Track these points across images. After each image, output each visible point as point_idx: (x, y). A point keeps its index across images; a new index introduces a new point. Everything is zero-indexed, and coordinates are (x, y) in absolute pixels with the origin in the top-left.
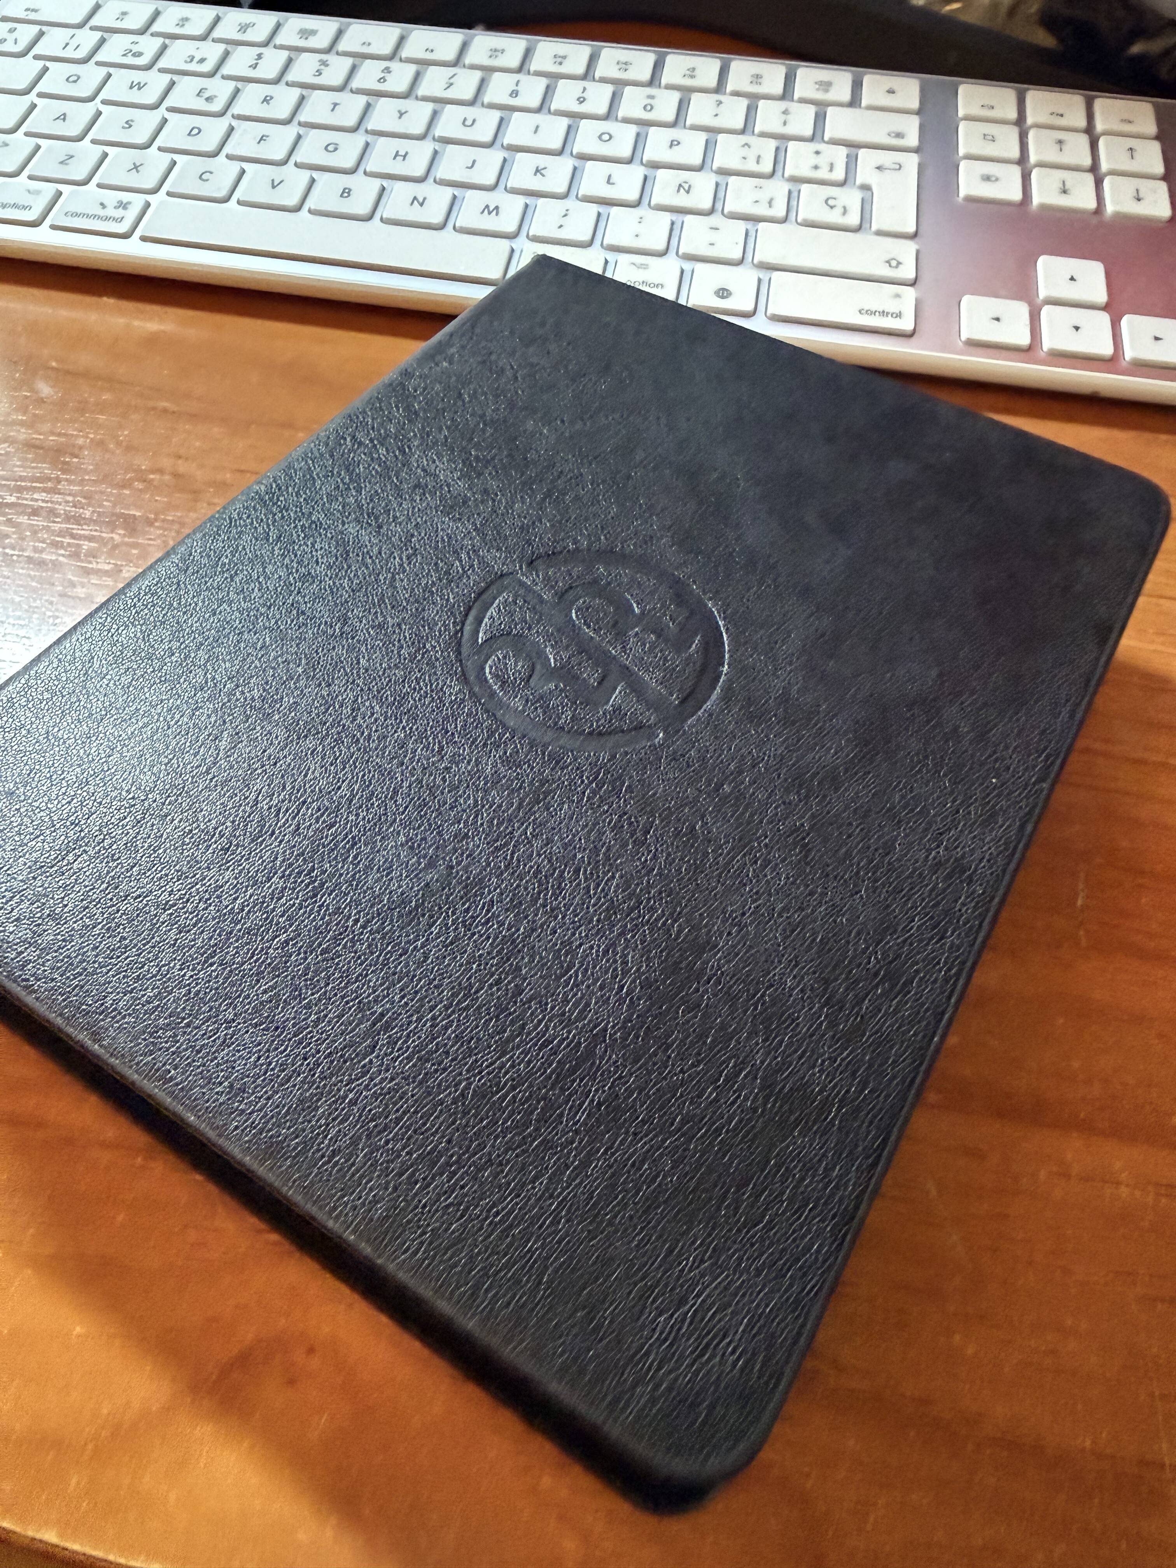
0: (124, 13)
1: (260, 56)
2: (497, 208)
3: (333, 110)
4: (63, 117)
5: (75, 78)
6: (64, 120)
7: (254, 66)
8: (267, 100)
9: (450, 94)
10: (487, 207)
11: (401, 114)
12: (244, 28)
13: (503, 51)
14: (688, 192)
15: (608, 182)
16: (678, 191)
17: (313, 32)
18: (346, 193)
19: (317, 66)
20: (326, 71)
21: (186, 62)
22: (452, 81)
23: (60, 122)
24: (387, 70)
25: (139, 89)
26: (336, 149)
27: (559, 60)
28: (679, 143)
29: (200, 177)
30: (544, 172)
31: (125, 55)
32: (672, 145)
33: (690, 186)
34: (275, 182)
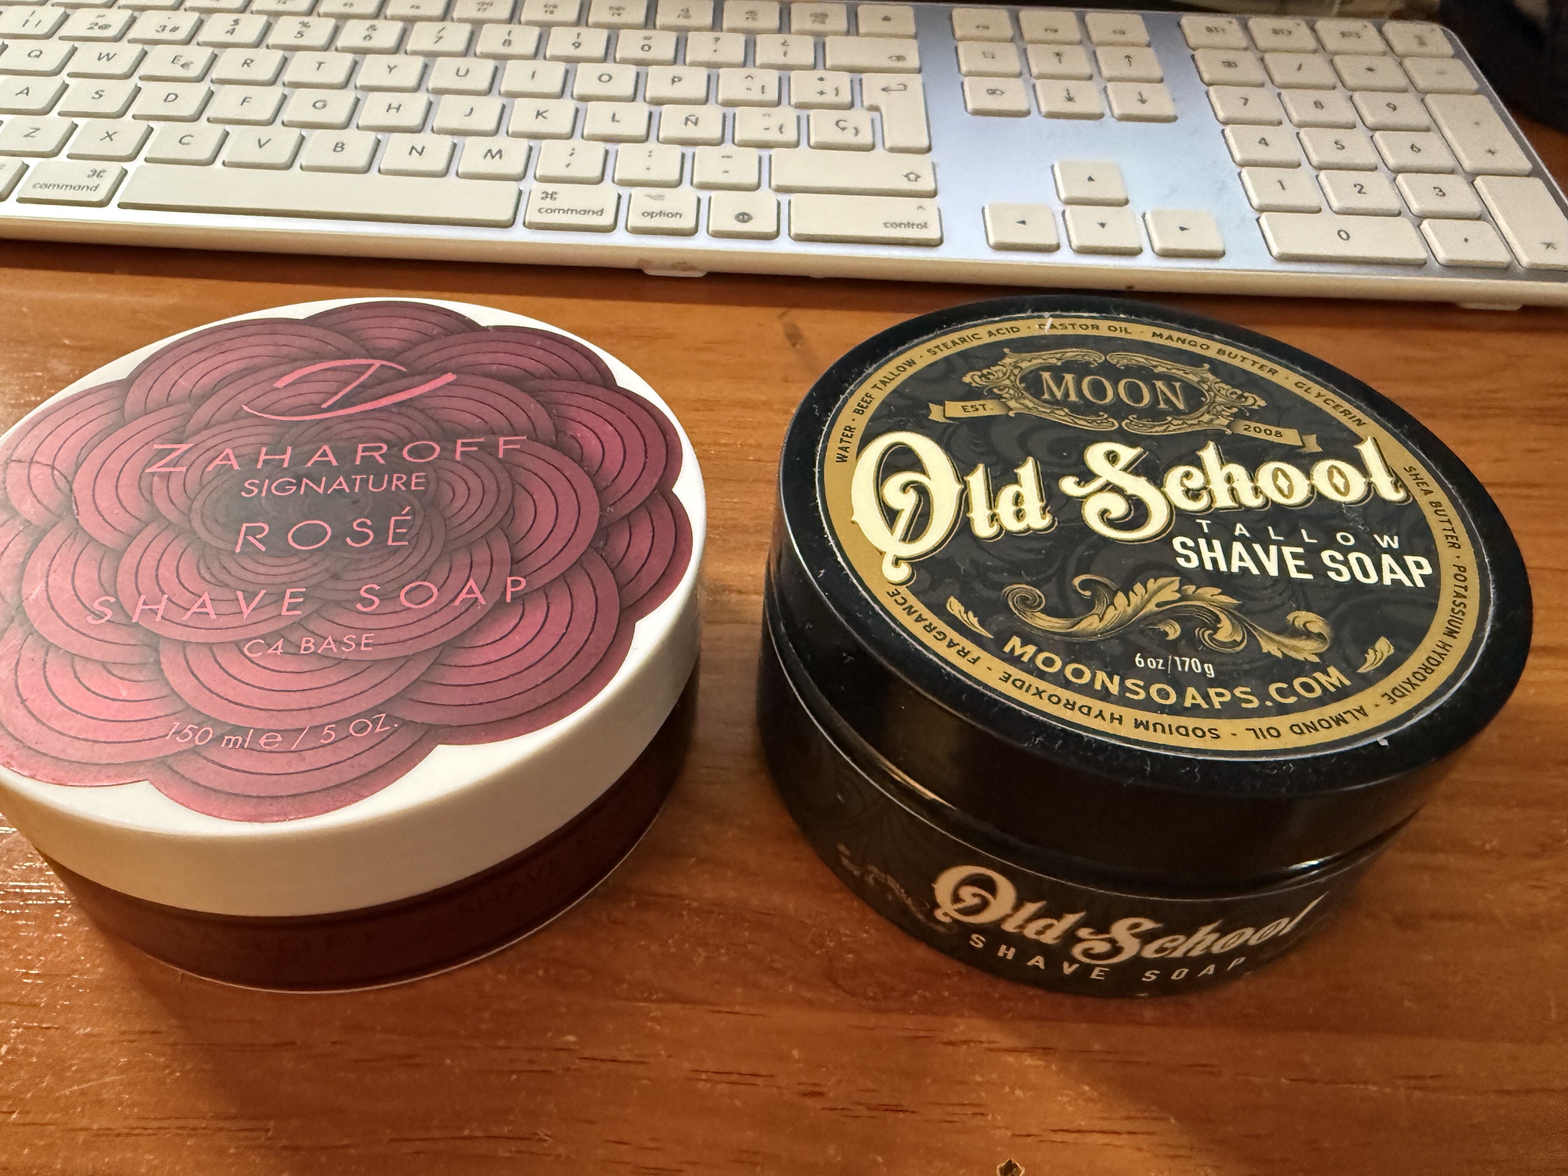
1: (236, 22)
2: (500, 152)
3: (318, 69)
4: (26, 92)
5: (37, 53)
6: (27, 94)
7: (231, 32)
8: (247, 63)
9: (441, 47)
10: (490, 151)
11: (391, 69)
13: (491, 4)
14: (696, 124)
15: (613, 120)
16: (686, 124)
18: (339, 147)
19: (298, 28)
20: (308, 33)
21: (157, 31)
22: (441, 34)
23: (23, 98)
24: (373, 28)
25: (108, 59)
26: (324, 106)
27: (550, 9)
28: (680, 79)
29: (180, 142)
30: (544, 114)
31: (91, 28)
32: (673, 81)
33: (697, 119)
34: (262, 142)
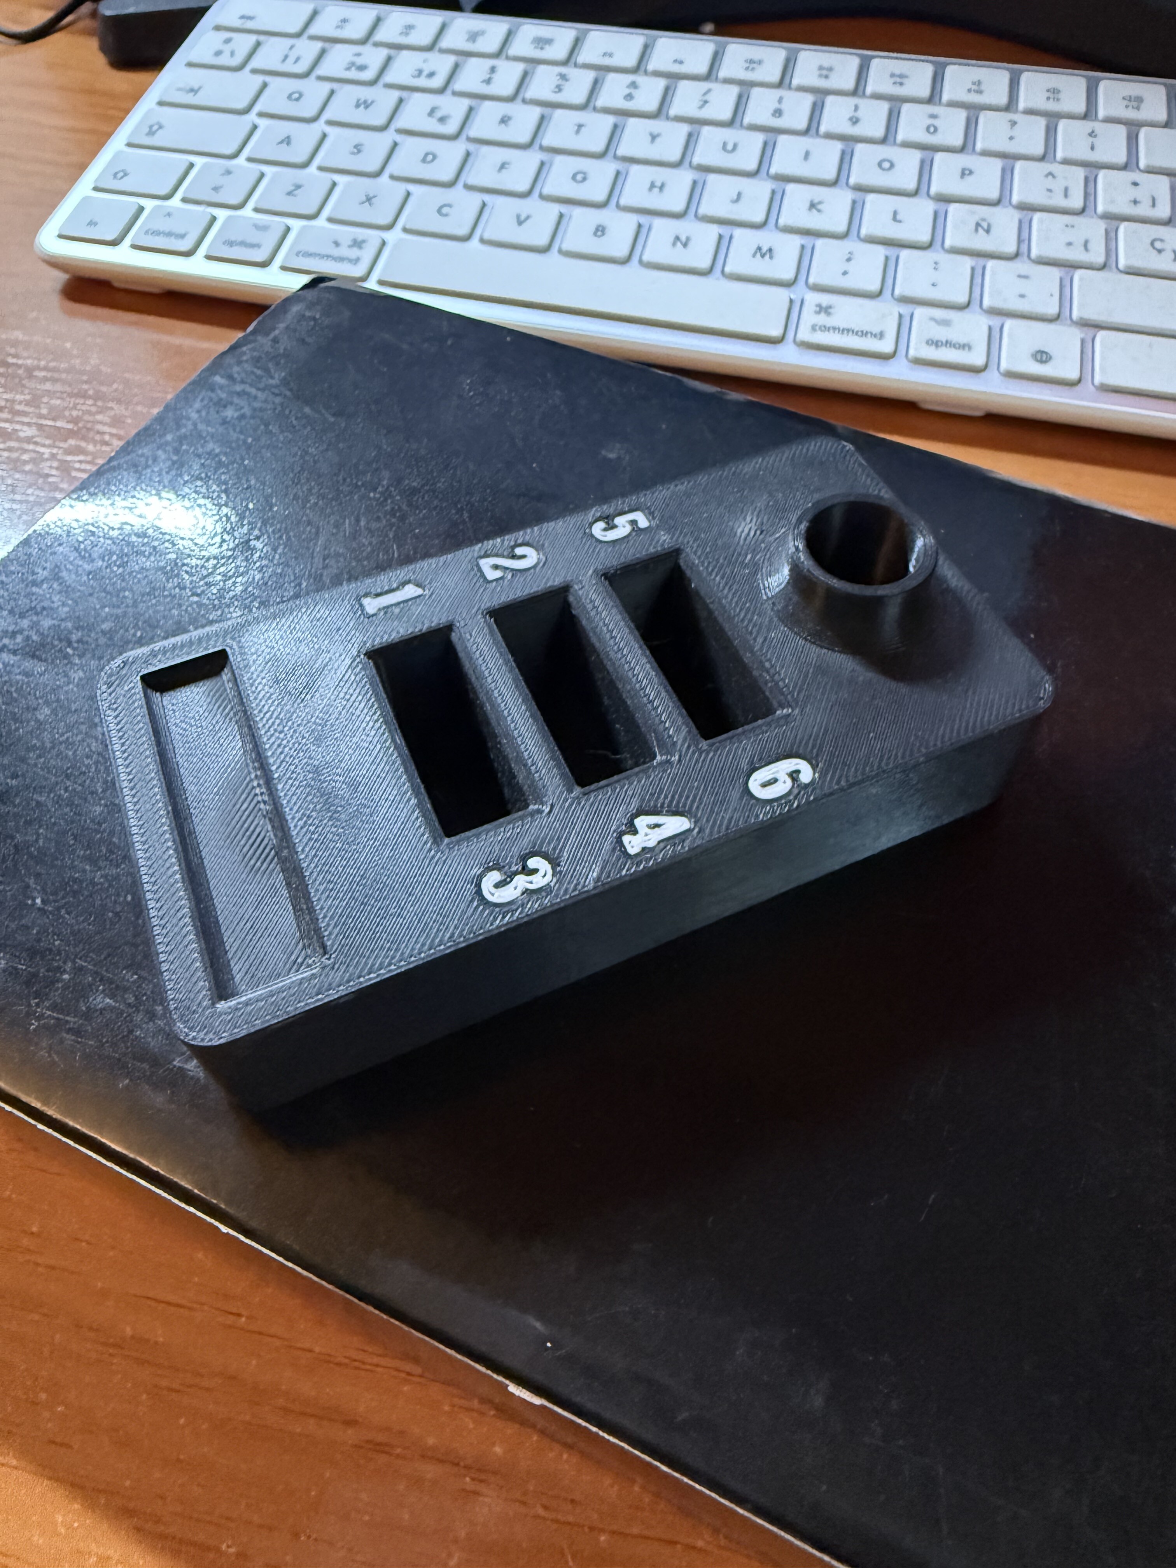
0: (344, 21)
1: (493, 69)
2: (770, 250)
4: (287, 140)
5: (296, 95)
6: (288, 143)
7: (488, 81)
8: (505, 120)
9: (705, 113)
10: (759, 249)
11: (654, 137)
12: (473, 37)
13: (760, 62)
14: (988, 231)
15: (895, 219)
16: (976, 230)
17: (549, 41)
18: (600, 231)
19: (556, 80)
20: (567, 86)
21: (414, 77)
22: (707, 97)
23: (284, 145)
24: (634, 85)
25: (367, 107)
26: (584, 179)
27: (824, 72)
28: (971, 172)
29: (439, 211)
30: (819, 207)
31: (348, 69)
32: (963, 174)
33: (989, 226)
34: (522, 218)
